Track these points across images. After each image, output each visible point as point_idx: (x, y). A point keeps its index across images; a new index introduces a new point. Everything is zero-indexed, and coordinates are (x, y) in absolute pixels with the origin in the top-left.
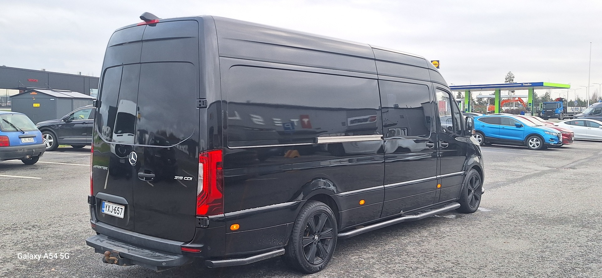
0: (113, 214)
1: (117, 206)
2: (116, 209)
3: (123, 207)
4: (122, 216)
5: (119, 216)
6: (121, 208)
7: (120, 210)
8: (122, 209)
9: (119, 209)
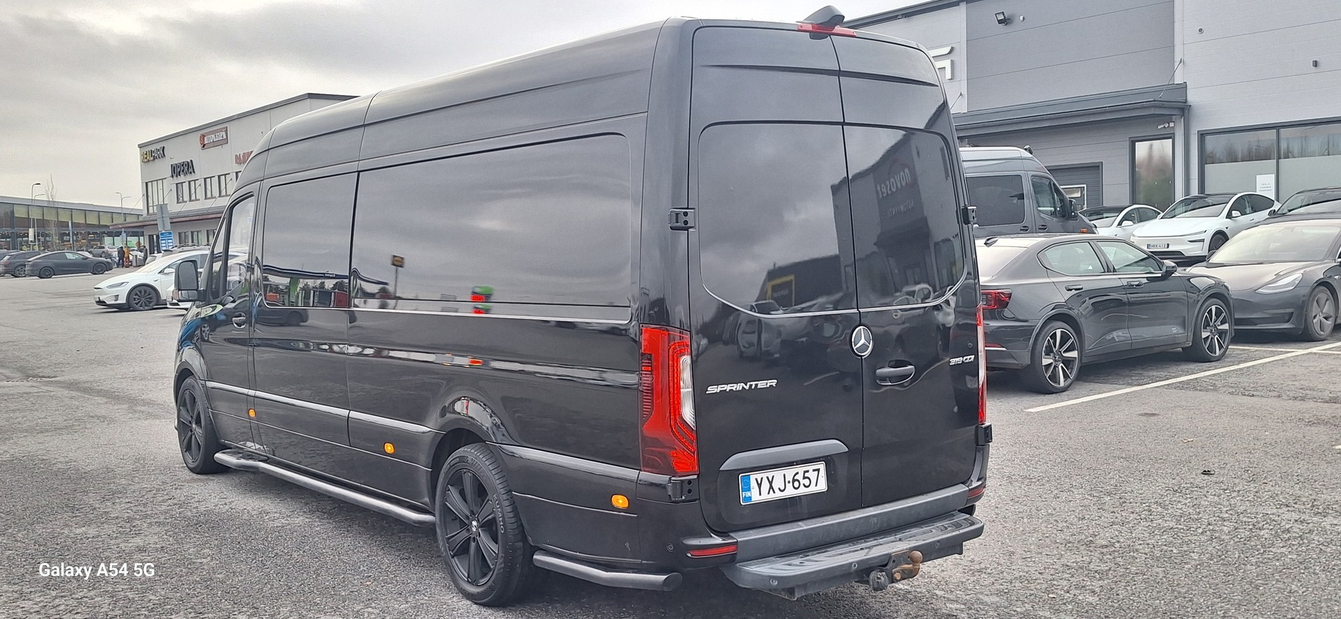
0: (790, 492)
1: (800, 469)
2: (799, 477)
3: (822, 466)
4: (822, 486)
5: (813, 489)
6: (814, 470)
7: (812, 475)
8: (818, 470)
9: (806, 475)
